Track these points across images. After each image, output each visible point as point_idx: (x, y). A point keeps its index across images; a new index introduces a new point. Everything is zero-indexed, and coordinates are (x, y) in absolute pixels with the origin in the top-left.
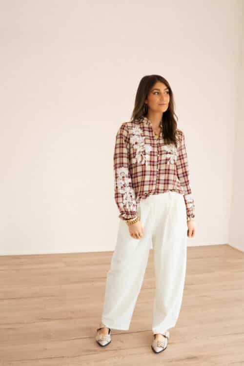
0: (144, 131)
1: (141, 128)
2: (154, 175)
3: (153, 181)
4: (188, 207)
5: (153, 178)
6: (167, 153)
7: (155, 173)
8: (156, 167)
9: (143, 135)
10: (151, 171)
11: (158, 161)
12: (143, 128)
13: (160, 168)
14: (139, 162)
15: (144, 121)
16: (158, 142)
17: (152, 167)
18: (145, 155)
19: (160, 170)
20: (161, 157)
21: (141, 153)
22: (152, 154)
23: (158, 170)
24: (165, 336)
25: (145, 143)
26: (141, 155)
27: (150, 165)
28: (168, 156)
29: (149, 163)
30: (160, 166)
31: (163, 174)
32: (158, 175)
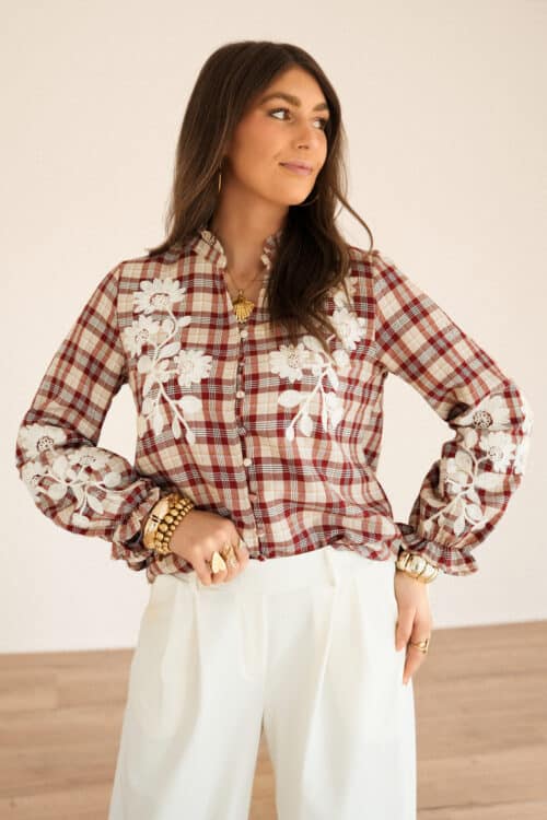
0: (190, 290)
1: (180, 279)
3: (237, 514)
6: (283, 387)
7: (240, 477)
8: (236, 449)
9: (182, 309)
11: (240, 422)
12: (188, 282)
13: (258, 450)
15: (198, 249)
16: (245, 334)
17: (219, 448)
18: (178, 396)
19: (257, 461)
20: (254, 402)
21: (162, 390)
22: (211, 390)
23: (248, 462)
25: (184, 345)
26: (163, 401)
27: (210, 441)
28: (289, 399)
29: (203, 432)
30: (257, 444)
31: (275, 477)
32: (254, 485)
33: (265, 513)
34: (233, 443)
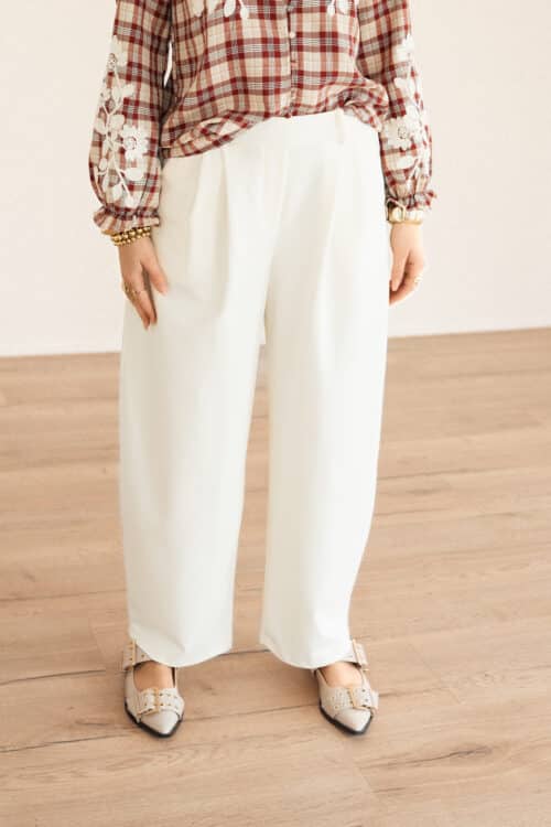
2: (278, 55)
3: (278, 79)
4: (391, 167)
5: (278, 65)
7: (284, 47)
8: (282, 24)
10: (265, 41)
13: (300, 26)
14: (211, 10)
17: (268, 23)
19: (299, 35)
23: (293, 35)
24: (356, 665)
27: (261, 16)
29: (255, 9)
30: (300, 21)
31: (313, 49)
32: (295, 54)
33: (301, 79)
34: (281, 18)
